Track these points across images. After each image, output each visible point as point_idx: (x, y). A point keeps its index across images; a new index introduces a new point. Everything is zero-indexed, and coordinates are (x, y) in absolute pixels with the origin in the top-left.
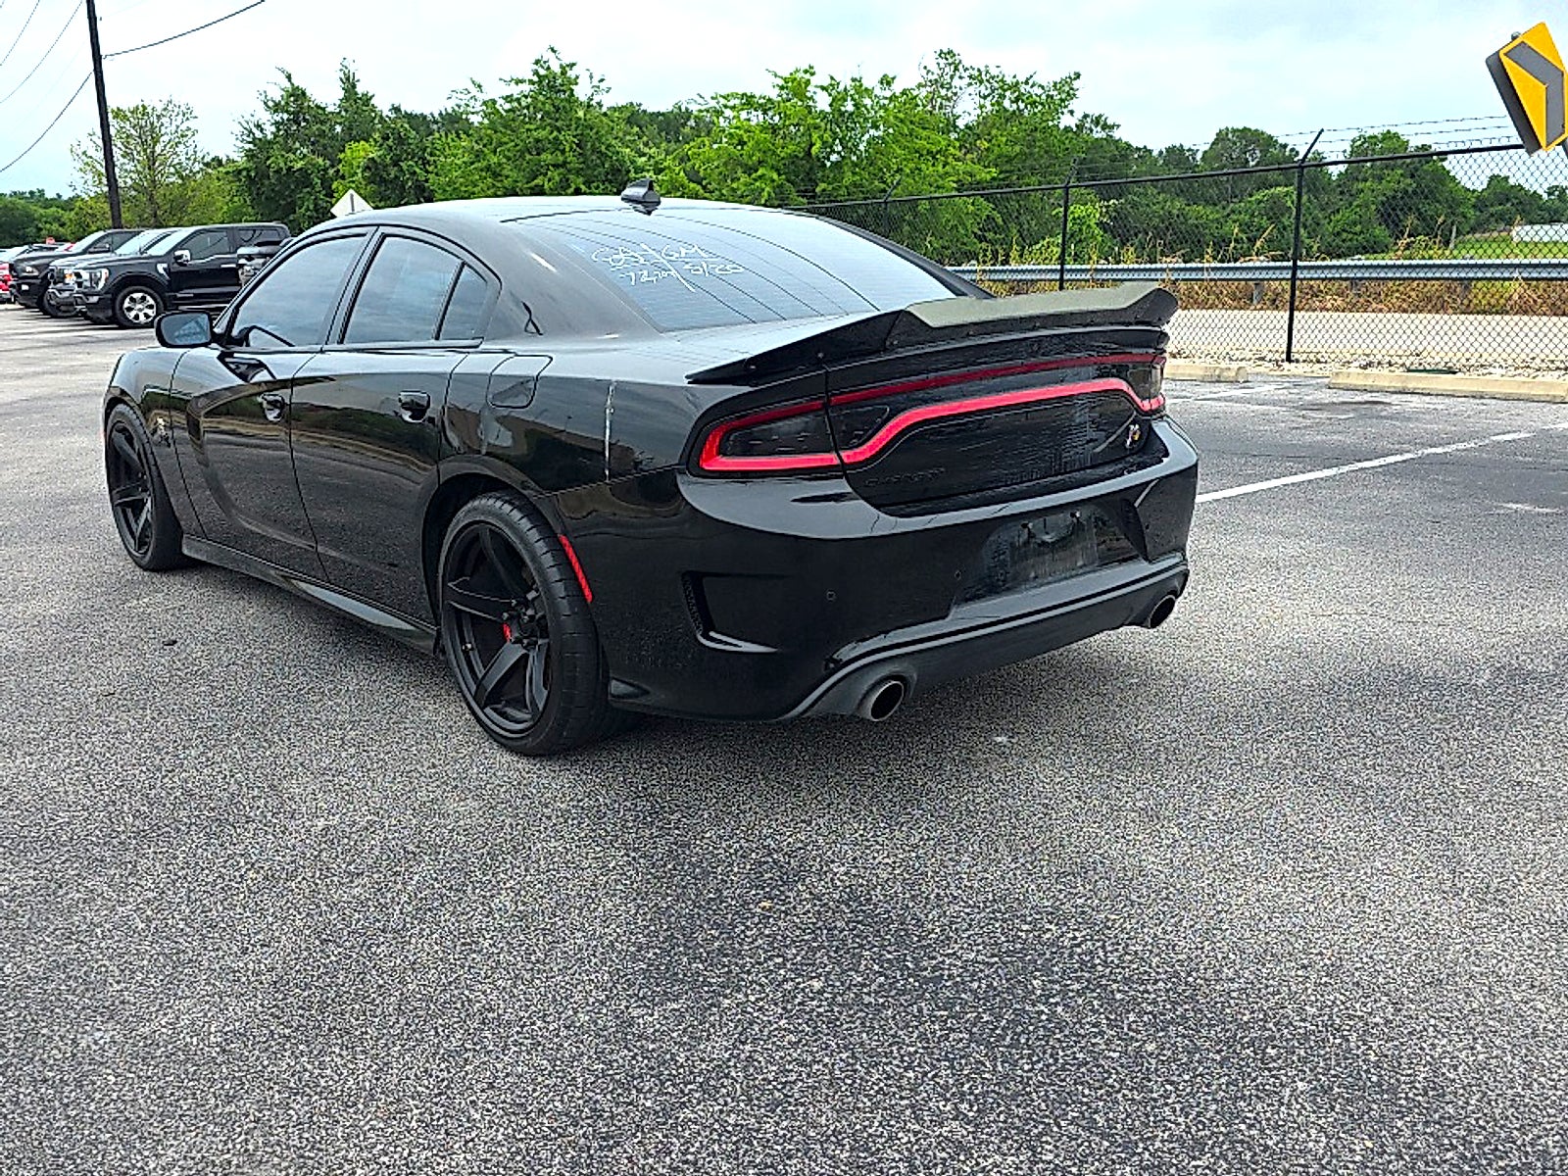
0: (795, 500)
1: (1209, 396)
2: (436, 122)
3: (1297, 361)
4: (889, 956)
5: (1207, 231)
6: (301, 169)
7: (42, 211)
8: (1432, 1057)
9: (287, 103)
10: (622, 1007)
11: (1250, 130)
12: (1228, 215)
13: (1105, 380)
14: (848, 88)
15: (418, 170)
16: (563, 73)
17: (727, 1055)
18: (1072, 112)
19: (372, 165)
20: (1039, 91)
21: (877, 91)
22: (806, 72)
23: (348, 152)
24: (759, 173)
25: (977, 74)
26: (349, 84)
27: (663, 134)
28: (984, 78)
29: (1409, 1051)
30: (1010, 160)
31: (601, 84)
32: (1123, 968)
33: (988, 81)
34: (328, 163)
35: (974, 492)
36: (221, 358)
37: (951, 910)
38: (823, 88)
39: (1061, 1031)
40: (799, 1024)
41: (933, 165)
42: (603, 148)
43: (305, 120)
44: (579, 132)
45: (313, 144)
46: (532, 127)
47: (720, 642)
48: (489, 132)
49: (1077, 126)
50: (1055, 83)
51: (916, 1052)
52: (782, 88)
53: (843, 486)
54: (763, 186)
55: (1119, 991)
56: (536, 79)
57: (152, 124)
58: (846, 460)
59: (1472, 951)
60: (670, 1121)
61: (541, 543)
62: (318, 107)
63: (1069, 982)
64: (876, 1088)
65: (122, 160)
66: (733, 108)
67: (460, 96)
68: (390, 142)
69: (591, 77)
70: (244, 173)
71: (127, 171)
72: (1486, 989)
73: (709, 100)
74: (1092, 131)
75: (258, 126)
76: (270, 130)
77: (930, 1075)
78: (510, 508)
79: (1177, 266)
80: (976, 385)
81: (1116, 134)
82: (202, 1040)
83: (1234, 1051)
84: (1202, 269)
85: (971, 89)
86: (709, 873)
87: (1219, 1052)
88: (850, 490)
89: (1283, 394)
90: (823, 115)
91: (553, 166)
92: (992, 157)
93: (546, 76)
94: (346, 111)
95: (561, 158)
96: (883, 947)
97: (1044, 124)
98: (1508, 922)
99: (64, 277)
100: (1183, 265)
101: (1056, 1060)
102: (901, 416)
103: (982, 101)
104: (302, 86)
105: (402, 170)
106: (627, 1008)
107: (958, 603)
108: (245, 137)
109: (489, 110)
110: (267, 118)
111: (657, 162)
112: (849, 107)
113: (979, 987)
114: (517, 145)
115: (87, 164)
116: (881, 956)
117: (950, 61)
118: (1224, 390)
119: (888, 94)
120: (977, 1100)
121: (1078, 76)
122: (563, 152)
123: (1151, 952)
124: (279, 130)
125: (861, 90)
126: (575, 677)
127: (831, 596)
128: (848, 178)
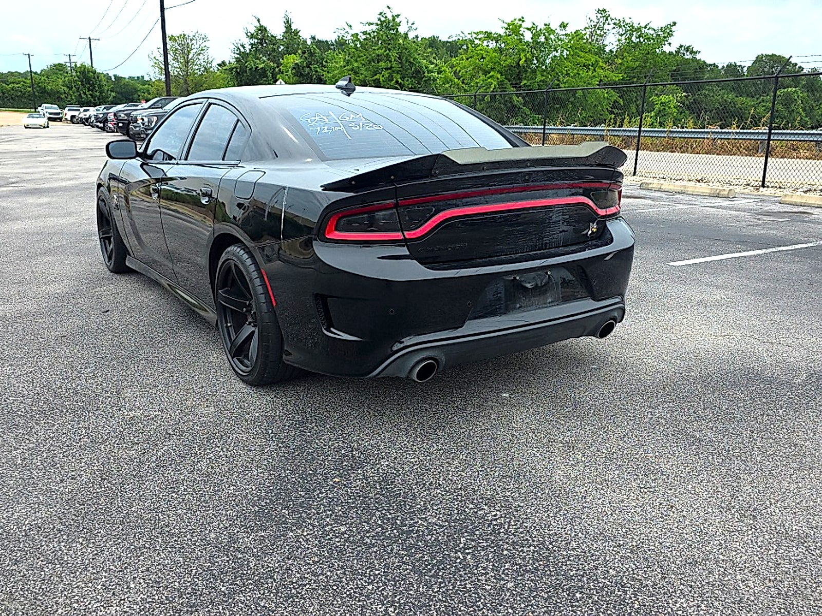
0: (378, 258)
1: (708, 205)
2: (333, 45)
3: (768, 187)
4: (390, 516)
5: (746, 111)
6: (262, 68)
7: (141, 87)
8: (672, 609)
9: (257, 34)
10: (235, 531)
11: (776, 55)
12: (760, 103)
13: (575, 197)
14: (542, 29)
15: (318, 70)
16: (394, 20)
17: (277, 565)
18: (670, 44)
19: (297, 67)
20: (651, 32)
21: (558, 31)
22: (520, 20)
23: (285, 60)
24: (491, 74)
25: (618, 22)
26: (288, 24)
27: (449, 53)
28: (622, 24)
29: (660, 604)
30: (633, 69)
31: (413, 26)
32: (515, 536)
33: (624, 26)
34: (275, 65)
35: (486, 258)
36: (141, 166)
37: (434, 492)
38: (528, 29)
39: (465, 570)
40: (323, 551)
41: (587, 72)
42: (412, 59)
43: (266, 43)
44: (400, 51)
45: (269, 55)
46: (376, 48)
47: (335, 334)
48: (353, 50)
49: (676, 52)
50: (662, 27)
51: (379, 574)
52: (507, 29)
53: (405, 251)
54: (493, 81)
55: (507, 550)
56: (379, 23)
57: (188, 44)
58: (407, 237)
59: (724, 546)
60: (230, 601)
61: (255, 272)
62: (272, 36)
63: (482, 541)
64: (348, 593)
65: (173, 62)
66: (480, 39)
67: (340, 31)
68: (306, 55)
69: (408, 22)
70: (235, 70)
71: (175, 68)
72: (722, 570)
73: (467, 35)
74: (684, 54)
75: (242, 46)
76: (248, 47)
77: (380, 589)
78: (243, 252)
79: (717, 131)
80: (488, 198)
81: (698, 57)
82: (18, 528)
83: (557, 593)
84: (730, 133)
85: (614, 31)
86: (315, 459)
87: (547, 592)
88: (408, 253)
89: (753, 206)
90: (528, 44)
91: (385, 69)
92: (623, 68)
93: (384, 21)
94: (286, 38)
95: (390, 65)
96: (388, 510)
97: (654, 50)
98: (753, 530)
99: (137, 120)
100: (720, 131)
101: (453, 588)
102: (441, 214)
103: (620, 37)
104: (265, 25)
105: (311, 70)
106: (238, 532)
107: (470, 319)
108: (236, 51)
109: (355, 39)
110: (247, 42)
111: (440, 68)
112: (542, 39)
113: (430, 539)
114: (367, 58)
115: (156, 63)
116: (385, 515)
117: (604, 15)
118: (719, 202)
119: (564, 32)
120: (400, 606)
121: (675, 24)
122: (391, 62)
123: (535, 527)
124: (252, 48)
125: (549, 30)
126: (268, 346)
127: (392, 312)
128: (539, 78)
